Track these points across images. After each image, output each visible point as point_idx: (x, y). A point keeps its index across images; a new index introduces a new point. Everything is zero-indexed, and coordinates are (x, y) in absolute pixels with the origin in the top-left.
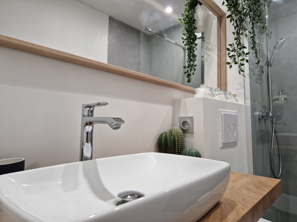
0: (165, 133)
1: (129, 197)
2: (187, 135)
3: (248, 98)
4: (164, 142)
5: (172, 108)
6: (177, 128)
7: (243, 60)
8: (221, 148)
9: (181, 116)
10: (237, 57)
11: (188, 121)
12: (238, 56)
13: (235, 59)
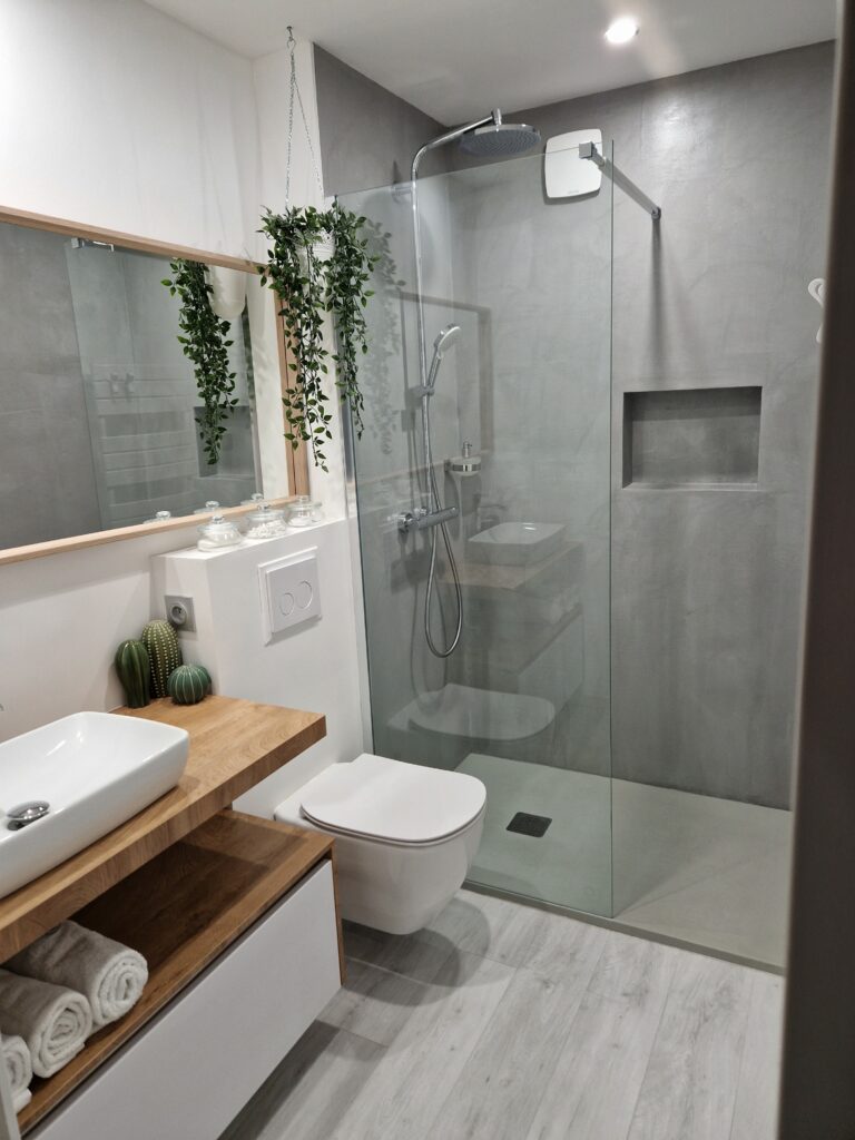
0: (129, 642)
1: (30, 811)
2: (184, 634)
3: (351, 501)
4: (128, 666)
5: (148, 574)
6: (161, 627)
7: (320, 430)
8: (267, 645)
9: (170, 592)
10: (307, 421)
11: (183, 606)
12: (311, 421)
13: (303, 426)
